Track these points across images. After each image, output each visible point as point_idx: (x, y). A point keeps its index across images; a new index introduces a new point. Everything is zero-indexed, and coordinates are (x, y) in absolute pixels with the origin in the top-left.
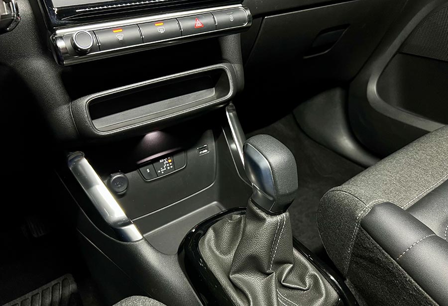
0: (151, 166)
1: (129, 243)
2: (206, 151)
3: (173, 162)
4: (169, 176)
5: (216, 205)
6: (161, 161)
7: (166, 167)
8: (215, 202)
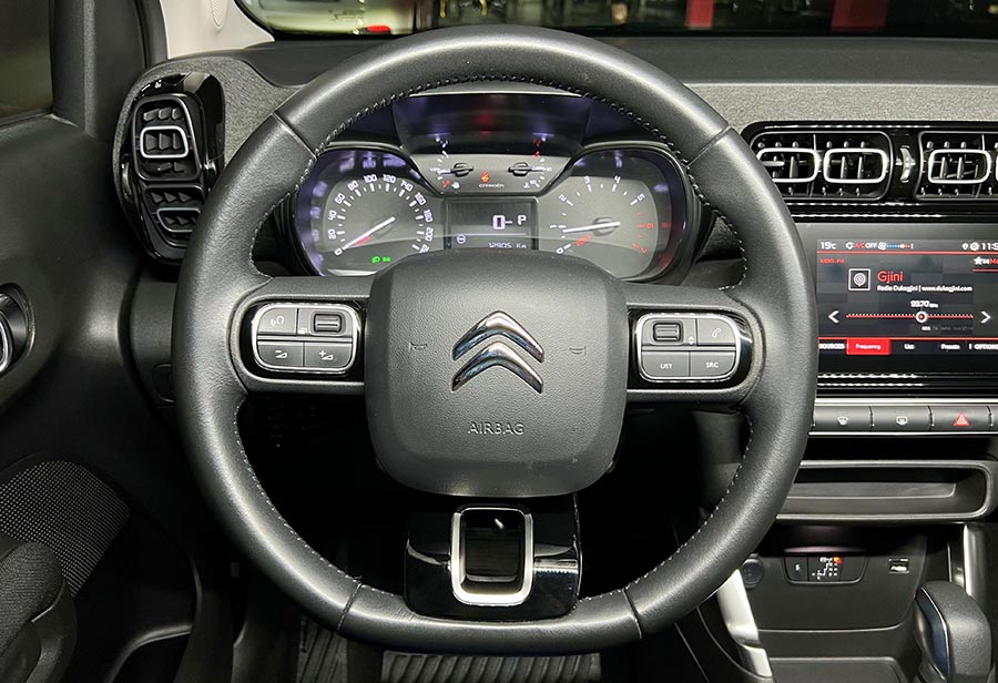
0: (804, 559)
1: (750, 674)
2: (904, 569)
3: (841, 567)
4: (826, 588)
5: (891, 664)
6: (822, 559)
7: (828, 572)
8: (891, 659)
